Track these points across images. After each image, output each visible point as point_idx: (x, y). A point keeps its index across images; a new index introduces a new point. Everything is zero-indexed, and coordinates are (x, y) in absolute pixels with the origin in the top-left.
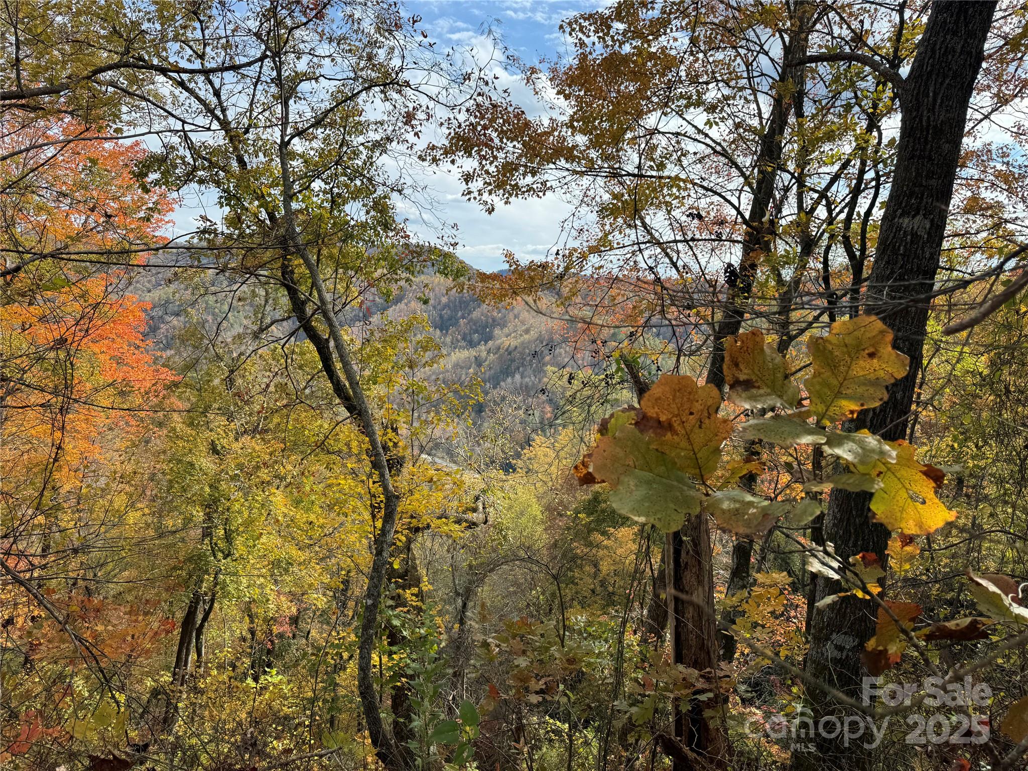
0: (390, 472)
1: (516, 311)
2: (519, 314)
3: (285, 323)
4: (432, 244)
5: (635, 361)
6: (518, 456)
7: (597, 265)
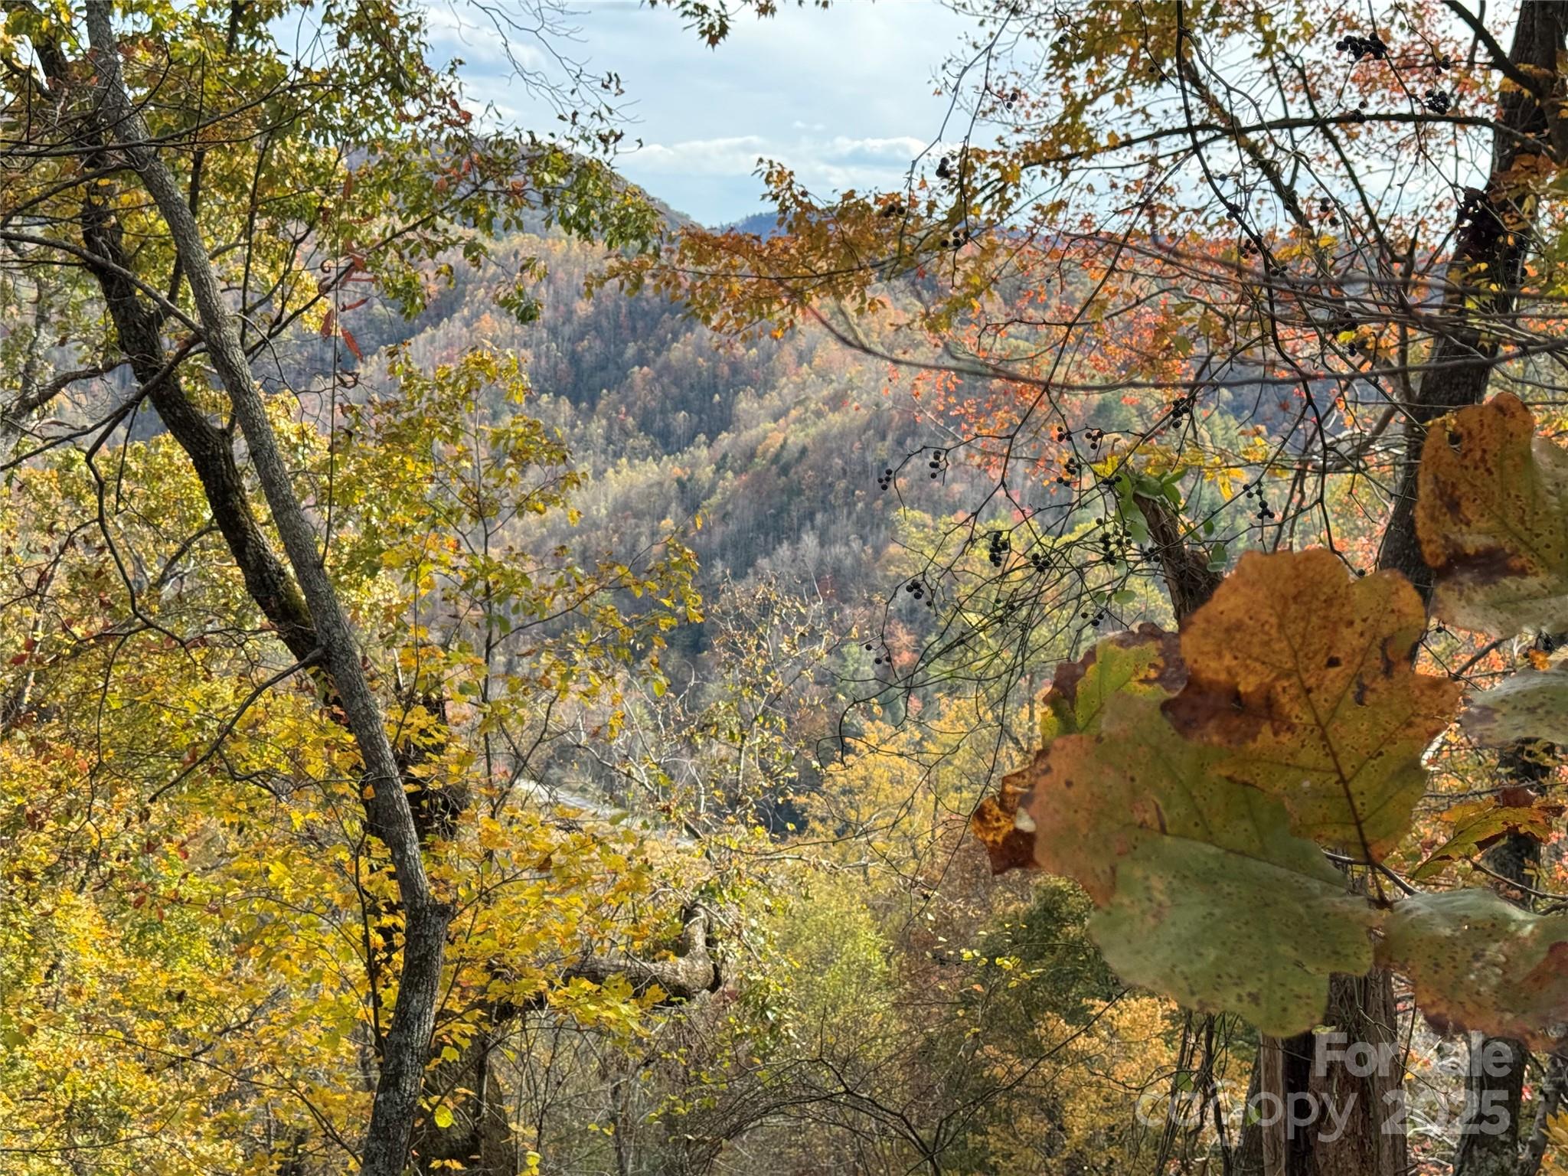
0: (421, 838)
1: (802, 342)
2: (812, 350)
3: (96, 384)
4: (544, 139)
5: (1166, 489)
6: (812, 781)
7: (1046, 201)
